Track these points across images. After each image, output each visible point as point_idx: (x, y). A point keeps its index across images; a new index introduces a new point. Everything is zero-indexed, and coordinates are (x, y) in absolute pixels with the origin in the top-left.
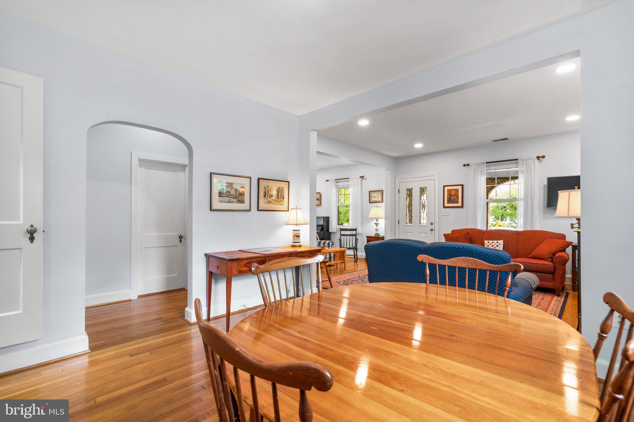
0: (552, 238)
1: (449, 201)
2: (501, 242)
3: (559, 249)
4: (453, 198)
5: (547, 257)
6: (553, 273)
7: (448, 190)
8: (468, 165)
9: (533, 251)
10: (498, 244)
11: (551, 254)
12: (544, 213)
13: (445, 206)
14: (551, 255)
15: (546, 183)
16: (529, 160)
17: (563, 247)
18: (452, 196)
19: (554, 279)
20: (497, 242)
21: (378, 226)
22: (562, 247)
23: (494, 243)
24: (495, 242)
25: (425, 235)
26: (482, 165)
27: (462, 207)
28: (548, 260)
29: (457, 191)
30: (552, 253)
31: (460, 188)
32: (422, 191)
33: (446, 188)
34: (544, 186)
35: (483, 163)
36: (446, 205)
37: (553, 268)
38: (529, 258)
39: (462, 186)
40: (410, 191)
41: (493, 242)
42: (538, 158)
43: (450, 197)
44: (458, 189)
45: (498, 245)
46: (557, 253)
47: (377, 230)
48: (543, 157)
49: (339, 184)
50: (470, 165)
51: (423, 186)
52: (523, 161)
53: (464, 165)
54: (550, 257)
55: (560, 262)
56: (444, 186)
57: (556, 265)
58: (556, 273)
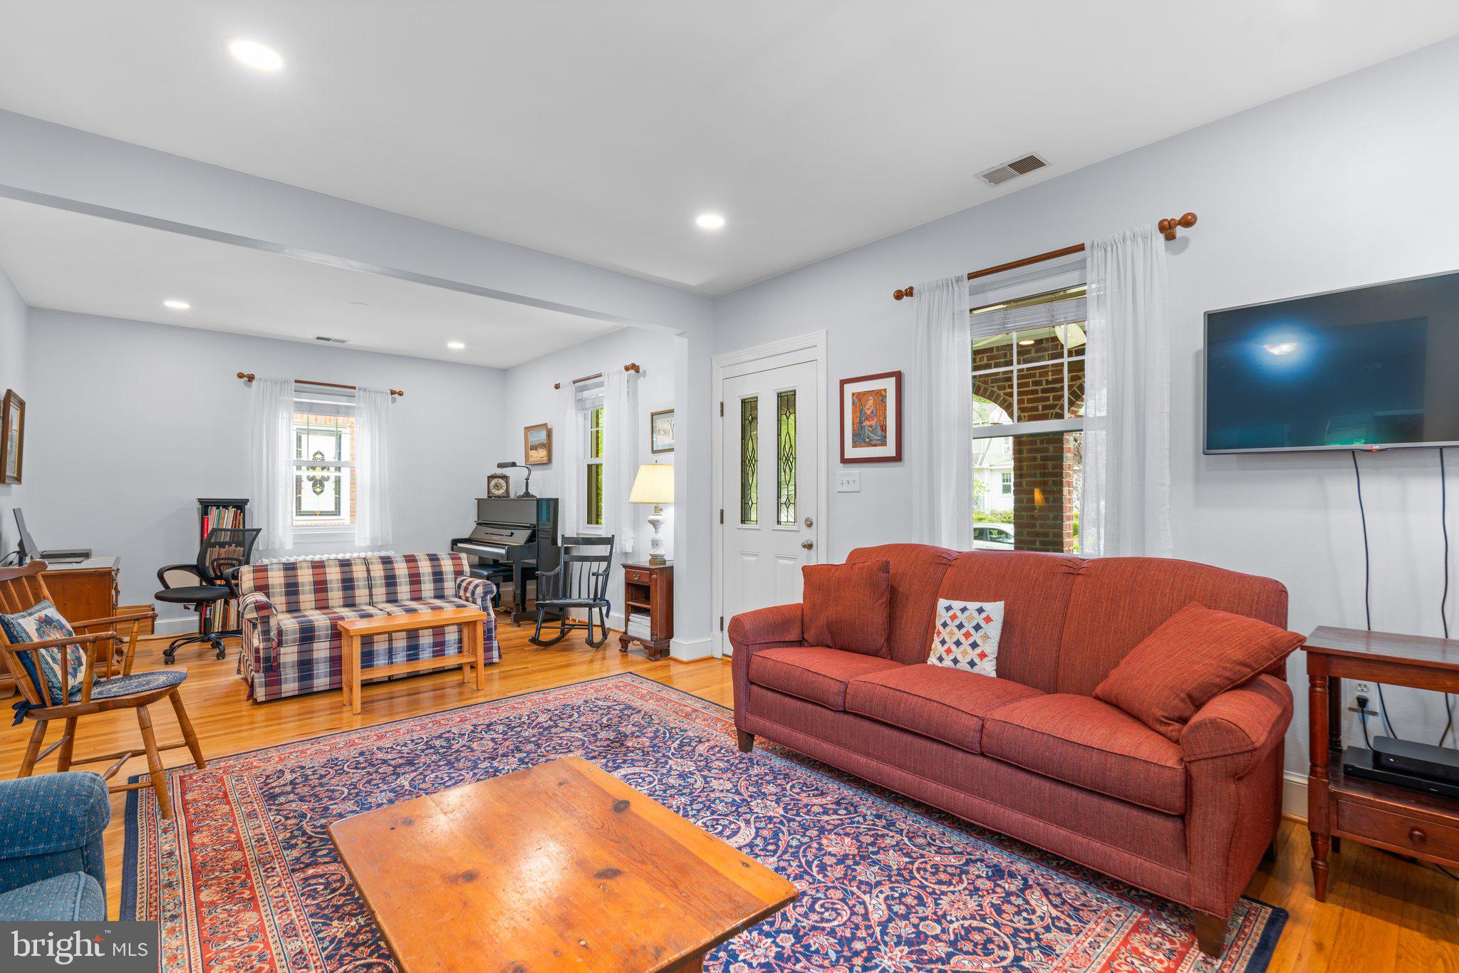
0: (1212, 602)
1: (859, 440)
2: (996, 609)
3: (1228, 674)
4: (871, 426)
5: (1159, 713)
6: (1183, 817)
7: (853, 394)
8: (910, 292)
9: (1117, 664)
10: (979, 619)
11: (1183, 700)
12: (1198, 480)
13: (847, 456)
14: (1182, 706)
15: (1197, 339)
16: (1129, 243)
17: (1249, 661)
18: (867, 419)
19: (1186, 848)
20: (980, 611)
21: (660, 530)
22: (1244, 664)
23: (967, 614)
24: (973, 606)
25: (791, 562)
26: (956, 288)
27: (898, 458)
28: (1163, 729)
29: (880, 395)
30: (1190, 696)
31: (889, 385)
32: (786, 402)
33: (850, 389)
34: (1197, 354)
35: (958, 280)
36: (851, 453)
37: (1179, 790)
38: (1097, 698)
39: (898, 376)
40: (749, 408)
41: (964, 610)
42: (1167, 229)
43: (861, 423)
44: (885, 390)
45: (982, 623)
46: (1214, 696)
47: (655, 543)
48: (1188, 221)
49: (586, 394)
50: (915, 291)
51: (785, 386)
52: (1105, 250)
53: (899, 295)
54: (1177, 714)
55: (1218, 761)
56: (841, 381)
57: (1194, 769)
58: (1197, 819)
